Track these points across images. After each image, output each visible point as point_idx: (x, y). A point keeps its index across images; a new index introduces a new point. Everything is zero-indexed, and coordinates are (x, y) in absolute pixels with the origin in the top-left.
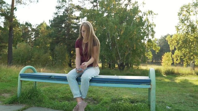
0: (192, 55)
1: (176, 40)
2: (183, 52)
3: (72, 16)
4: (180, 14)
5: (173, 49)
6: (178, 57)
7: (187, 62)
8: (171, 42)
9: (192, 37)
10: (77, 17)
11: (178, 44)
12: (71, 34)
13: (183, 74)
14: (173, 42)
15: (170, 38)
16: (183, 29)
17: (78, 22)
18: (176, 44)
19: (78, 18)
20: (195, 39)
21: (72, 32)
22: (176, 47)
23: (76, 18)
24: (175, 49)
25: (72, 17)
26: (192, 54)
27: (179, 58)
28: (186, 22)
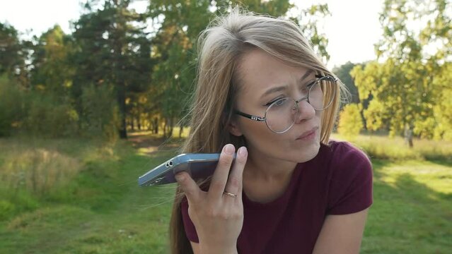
0: (410, 113)
1: (374, 77)
2: (389, 104)
3: (128, 11)
4: (383, 16)
5: (367, 97)
6: (378, 115)
7: (398, 128)
8: (363, 80)
9: (410, 71)
10: (141, 15)
11: (378, 86)
12: (126, 57)
13: (396, 159)
14: (367, 81)
15: (361, 72)
16: (391, 50)
17: (142, 29)
18: (374, 85)
19: (141, 18)
20: (418, 76)
21: (128, 51)
22: (373, 92)
23: (138, 16)
24: (371, 97)
25: (126, 14)
26: (410, 109)
27: (378, 119)
28: (397, 34)
